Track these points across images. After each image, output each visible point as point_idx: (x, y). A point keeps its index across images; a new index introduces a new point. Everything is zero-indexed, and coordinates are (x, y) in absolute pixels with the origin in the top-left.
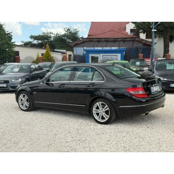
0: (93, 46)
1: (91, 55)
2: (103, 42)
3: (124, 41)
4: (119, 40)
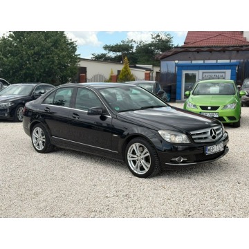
0: (190, 59)
2: (204, 53)
3: (238, 51)
4: (231, 49)
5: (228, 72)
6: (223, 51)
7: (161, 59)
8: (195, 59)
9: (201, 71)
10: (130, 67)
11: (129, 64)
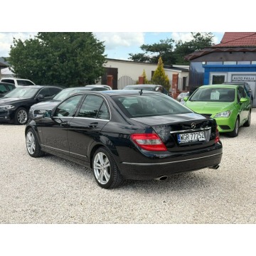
1: (212, 74)
7: (191, 60)
8: (227, 60)
9: (230, 73)
11: (162, 65)
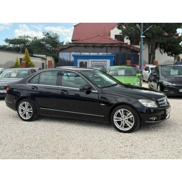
0: (80, 51)
1: (79, 61)
2: (89, 48)
3: (111, 47)
4: (107, 45)
5: (108, 61)
6: (102, 46)
7: (59, 51)
8: (83, 52)
9: (90, 60)
10: (30, 56)
11: (28, 54)
